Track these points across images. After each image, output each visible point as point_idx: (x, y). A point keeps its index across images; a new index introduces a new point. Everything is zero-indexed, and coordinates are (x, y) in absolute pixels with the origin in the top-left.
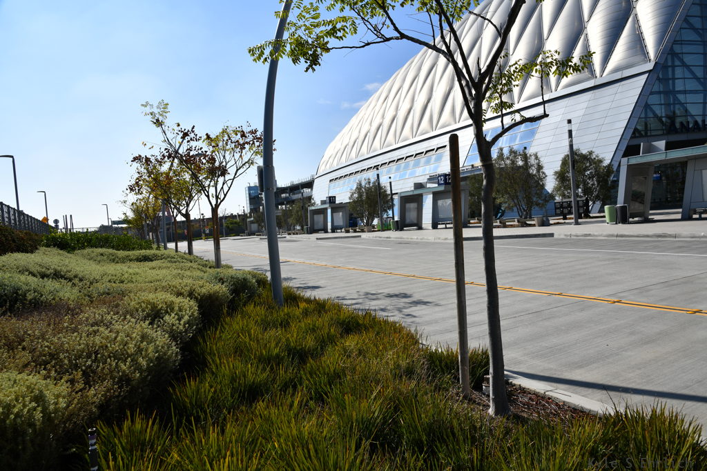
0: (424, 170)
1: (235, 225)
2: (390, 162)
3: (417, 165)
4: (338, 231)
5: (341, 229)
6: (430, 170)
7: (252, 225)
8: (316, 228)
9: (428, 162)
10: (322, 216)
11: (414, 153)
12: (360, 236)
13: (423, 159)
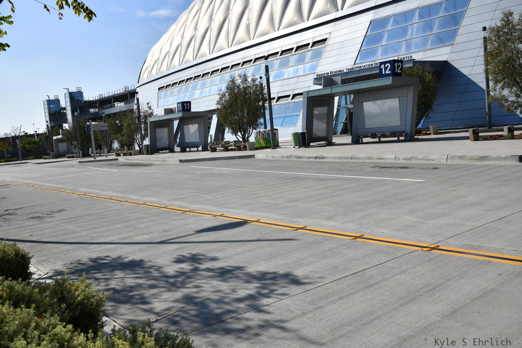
0: (297, 71)
1: (34, 146)
2: (244, 63)
3: (285, 64)
4: (192, 149)
5: (198, 147)
6: (304, 71)
7: (60, 145)
8: (159, 145)
9: (301, 60)
10: (166, 130)
11: (280, 50)
12: (253, 156)
13: (293, 57)
